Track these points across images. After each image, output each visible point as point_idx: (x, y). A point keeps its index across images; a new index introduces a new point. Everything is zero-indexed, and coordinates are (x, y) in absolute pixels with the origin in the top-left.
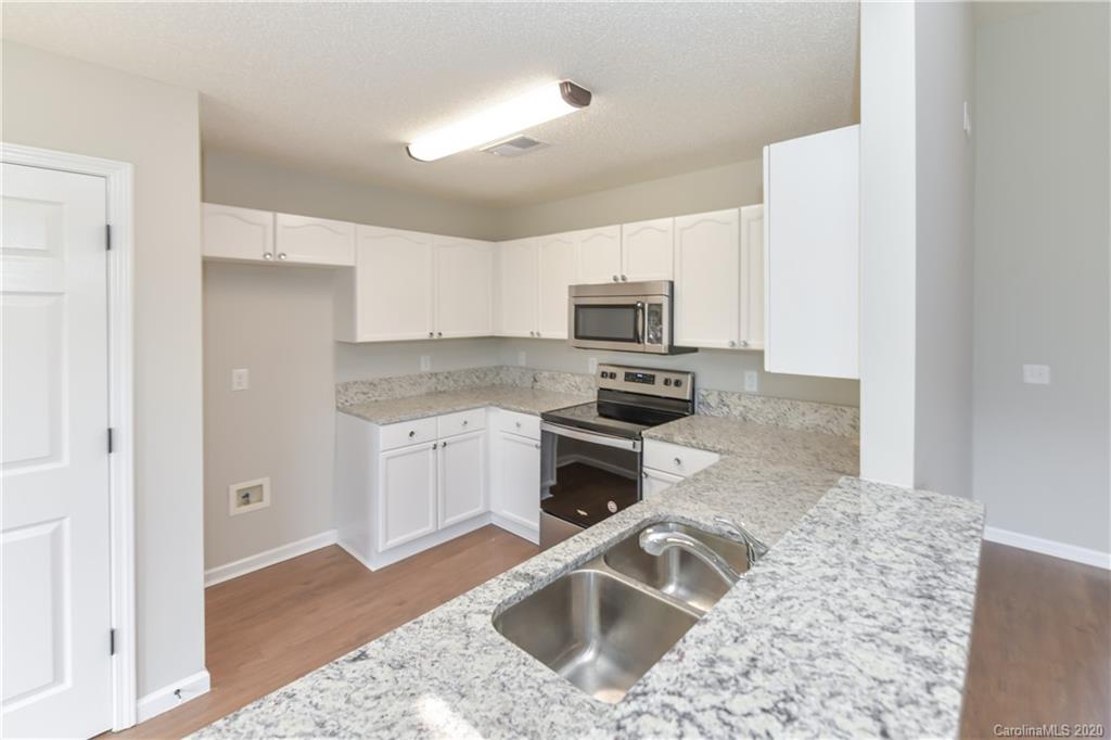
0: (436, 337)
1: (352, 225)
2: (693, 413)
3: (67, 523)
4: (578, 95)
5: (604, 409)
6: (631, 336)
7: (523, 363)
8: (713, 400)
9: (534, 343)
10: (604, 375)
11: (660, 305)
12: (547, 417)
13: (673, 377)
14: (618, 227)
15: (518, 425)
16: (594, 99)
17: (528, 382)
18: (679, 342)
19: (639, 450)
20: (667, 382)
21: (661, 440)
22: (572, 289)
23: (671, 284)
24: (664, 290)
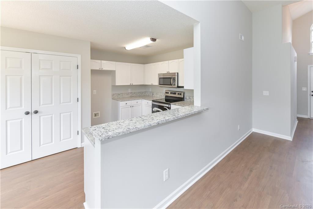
0: (131, 84)
1: (115, 62)
2: (184, 100)
3: (72, 113)
4: (154, 40)
5: (166, 100)
6: (170, 84)
7: (150, 91)
8: (188, 98)
9: (152, 86)
10: (166, 93)
11: (175, 78)
12: (153, 101)
13: (179, 93)
14: (168, 61)
15: (148, 103)
16: (157, 40)
17: (151, 94)
18: (179, 85)
19: (170, 107)
20: (178, 94)
21: (174, 104)
22: (159, 74)
23: (178, 73)
24: (176, 75)
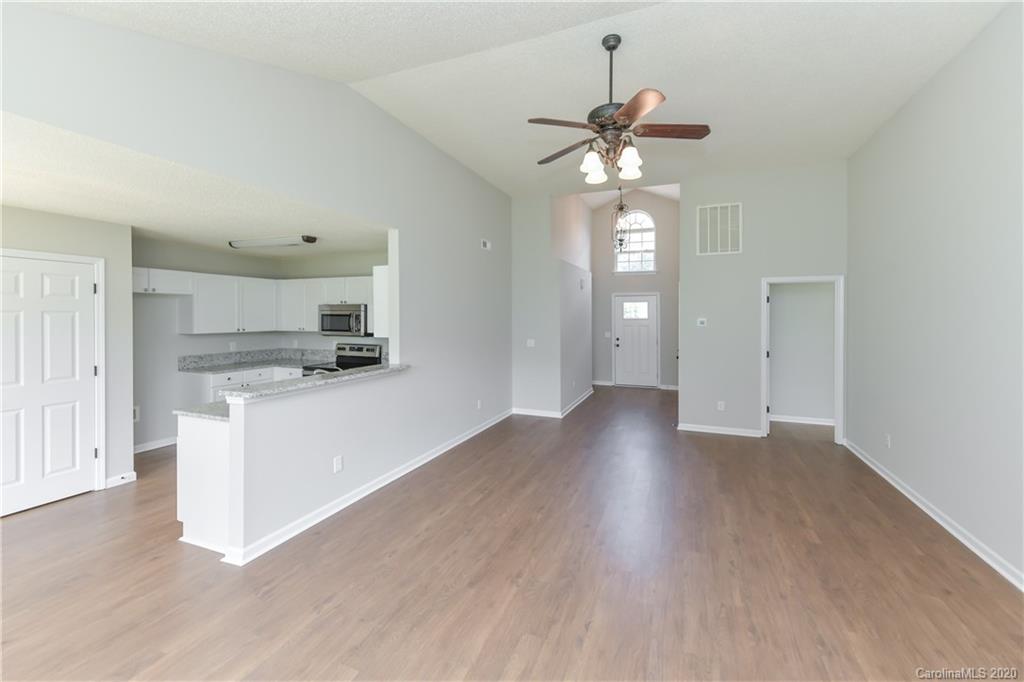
0: (241, 331)
2: (381, 363)
3: (77, 403)
4: (309, 239)
5: (339, 364)
6: (348, 329)
7: (295, 346)
9: (301, 334)
10: (339, 349)
11: (360, 315)
13: (370, 347)
15: (291, 374)
18: (369, 331)
20: (368, 350)
22: (320, 306)
23: (366, 306)
24: (363, 308)
